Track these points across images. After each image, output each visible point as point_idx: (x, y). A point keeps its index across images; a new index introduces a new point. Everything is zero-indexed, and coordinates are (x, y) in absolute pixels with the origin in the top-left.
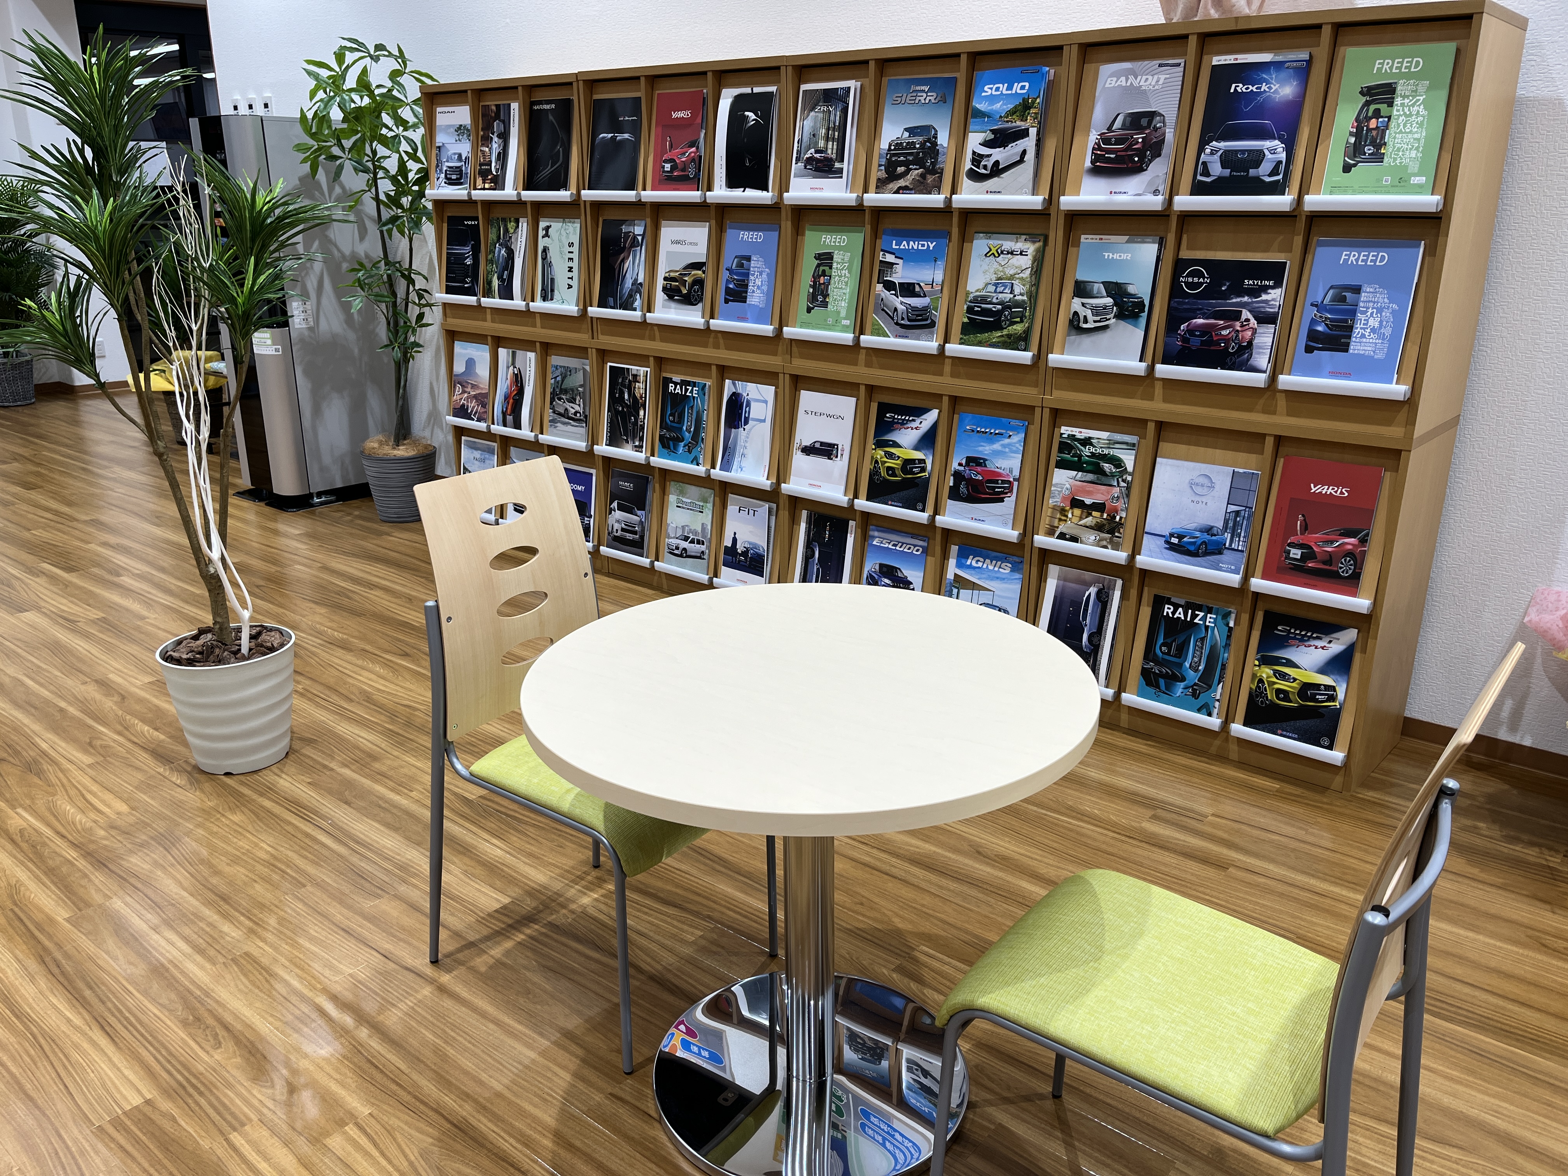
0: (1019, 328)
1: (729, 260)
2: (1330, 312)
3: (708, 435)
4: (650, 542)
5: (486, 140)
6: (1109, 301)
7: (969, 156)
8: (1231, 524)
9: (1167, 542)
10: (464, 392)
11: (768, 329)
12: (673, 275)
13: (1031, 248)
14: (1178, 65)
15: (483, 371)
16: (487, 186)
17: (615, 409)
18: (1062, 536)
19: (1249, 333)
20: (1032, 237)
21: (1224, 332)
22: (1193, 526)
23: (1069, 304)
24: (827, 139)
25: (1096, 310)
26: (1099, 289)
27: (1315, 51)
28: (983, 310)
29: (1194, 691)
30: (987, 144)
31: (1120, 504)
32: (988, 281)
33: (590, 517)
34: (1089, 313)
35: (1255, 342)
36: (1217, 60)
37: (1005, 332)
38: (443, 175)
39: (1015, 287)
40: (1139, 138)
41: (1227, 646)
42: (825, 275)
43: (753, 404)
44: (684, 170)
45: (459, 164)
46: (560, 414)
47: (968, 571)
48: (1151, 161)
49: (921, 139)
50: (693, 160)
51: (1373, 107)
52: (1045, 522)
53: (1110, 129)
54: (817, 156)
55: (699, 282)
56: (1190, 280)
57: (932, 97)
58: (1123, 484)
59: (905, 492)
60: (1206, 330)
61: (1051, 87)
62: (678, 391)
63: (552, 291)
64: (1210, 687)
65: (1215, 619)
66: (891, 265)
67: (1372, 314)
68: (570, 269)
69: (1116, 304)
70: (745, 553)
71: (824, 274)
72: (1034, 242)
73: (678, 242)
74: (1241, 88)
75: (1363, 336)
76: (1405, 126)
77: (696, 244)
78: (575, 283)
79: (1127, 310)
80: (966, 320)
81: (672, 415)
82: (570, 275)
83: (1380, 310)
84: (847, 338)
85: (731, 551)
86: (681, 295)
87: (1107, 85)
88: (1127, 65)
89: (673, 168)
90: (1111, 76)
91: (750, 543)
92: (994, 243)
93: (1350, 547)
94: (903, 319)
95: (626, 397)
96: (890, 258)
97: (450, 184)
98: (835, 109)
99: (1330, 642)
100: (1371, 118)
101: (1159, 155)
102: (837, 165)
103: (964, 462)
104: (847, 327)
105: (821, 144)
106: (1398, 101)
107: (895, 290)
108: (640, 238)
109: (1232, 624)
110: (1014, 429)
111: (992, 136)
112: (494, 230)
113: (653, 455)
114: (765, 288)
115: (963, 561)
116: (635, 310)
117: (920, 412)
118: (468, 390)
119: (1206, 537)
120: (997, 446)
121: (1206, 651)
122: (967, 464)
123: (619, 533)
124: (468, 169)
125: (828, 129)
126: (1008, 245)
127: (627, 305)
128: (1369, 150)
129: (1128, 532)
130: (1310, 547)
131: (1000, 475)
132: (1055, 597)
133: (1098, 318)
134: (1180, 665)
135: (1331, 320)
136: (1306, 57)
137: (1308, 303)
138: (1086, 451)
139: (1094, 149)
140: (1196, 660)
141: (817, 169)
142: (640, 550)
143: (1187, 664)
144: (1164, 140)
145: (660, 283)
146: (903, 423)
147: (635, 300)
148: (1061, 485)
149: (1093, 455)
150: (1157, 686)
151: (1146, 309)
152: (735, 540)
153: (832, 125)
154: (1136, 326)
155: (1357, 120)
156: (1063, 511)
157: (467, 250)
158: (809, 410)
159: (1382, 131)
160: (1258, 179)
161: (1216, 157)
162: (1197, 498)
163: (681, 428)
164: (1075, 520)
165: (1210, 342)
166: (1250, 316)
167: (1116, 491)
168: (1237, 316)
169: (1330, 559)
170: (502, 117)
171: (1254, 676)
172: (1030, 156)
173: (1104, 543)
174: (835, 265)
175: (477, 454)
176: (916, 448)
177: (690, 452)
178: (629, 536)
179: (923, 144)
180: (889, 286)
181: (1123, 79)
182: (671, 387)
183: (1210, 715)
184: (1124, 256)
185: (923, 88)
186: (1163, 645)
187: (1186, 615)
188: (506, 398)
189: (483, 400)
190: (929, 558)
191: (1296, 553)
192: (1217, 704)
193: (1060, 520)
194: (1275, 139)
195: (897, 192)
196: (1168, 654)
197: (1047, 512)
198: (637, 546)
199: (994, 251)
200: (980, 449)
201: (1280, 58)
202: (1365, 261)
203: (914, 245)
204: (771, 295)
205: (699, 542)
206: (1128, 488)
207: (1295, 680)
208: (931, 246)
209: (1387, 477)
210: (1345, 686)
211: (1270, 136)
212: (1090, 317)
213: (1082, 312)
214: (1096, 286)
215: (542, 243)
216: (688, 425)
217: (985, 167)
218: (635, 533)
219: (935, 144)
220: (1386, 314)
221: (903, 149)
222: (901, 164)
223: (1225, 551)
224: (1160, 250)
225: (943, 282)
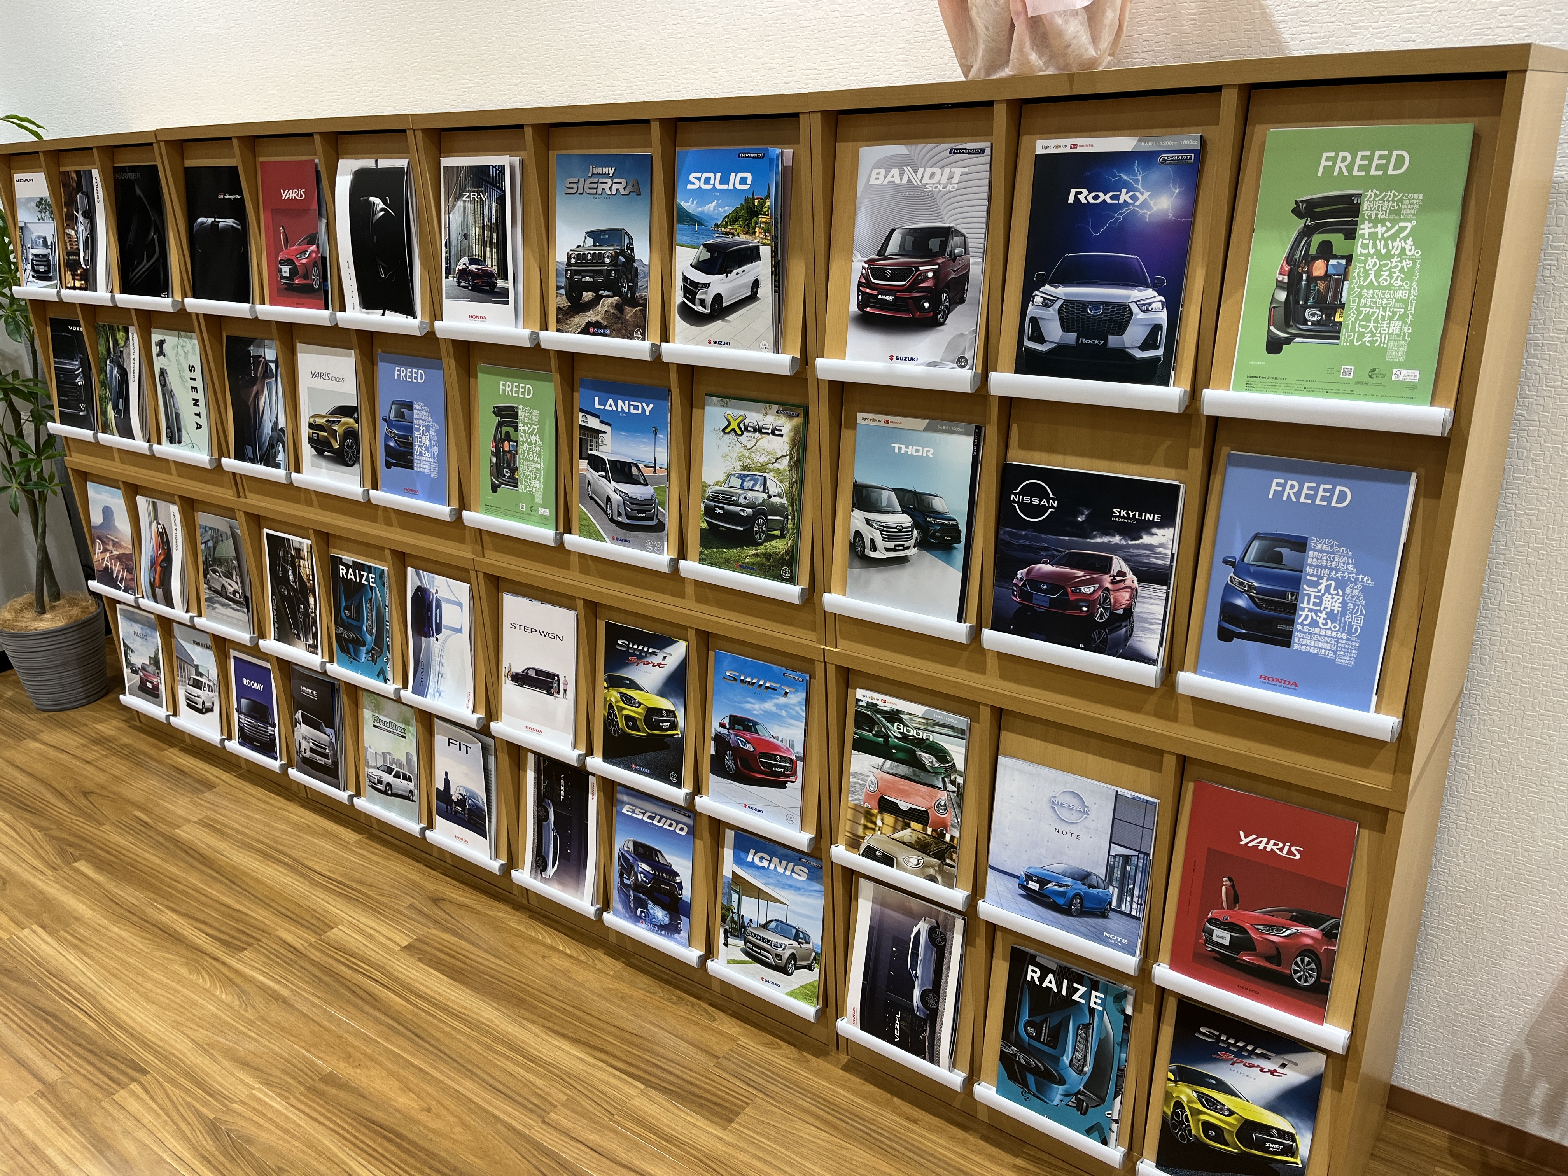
0: (779, 546)
1: (385, 408)
2: (1255, 576)
3: (394, 639)
4: (346, 768)
5: (70, 220)
6: (905, 520)
7: (679, 283)
8: (1117, 874)
9: (1023, 887)
10: (105, 550)
11: (442, 511)
12: (319, 421)
13: (787, 426)
14: (982, 152)
15: (123, 525)
16: (77, 284)
17: (280, 592)
18: (870, 853)
19: (1126, 595)
20: (787, 409)
21: (1087, 590)
22: (1059, 867)
23: (848, 520)
24: (483, 244)
25: (888, 532)
26: (889, 499)
27: (1211, 133)
28: (728, 513)
29: (1079, 1102)
30: (700, 266)
31: (950, 816)
32: (730, 470)
33: (274, 726)
34: (877, 536)
35: (1138, 609)
36: (1046, 146)
37: (761, 550)
38: (29, 266)
39: (770, 483)
40: (929, 270)
41: (1124, 1042)
42: (510, 440)
43: (444, 606)
44: (306, 276)
45: (45, 252)
46: (216, 591)
47: (750, 871)
48: (949, 310)
49: (611, 250)
50: (315, 264)
51: (1317, 239)
52: (844, 828)
53: (881, 252)
54: (473, 267)
55: (351, 434)
56: (1027, 499)
57: (619, 185)
58: (951, 787)
59: (654, 754)
60: (1057, 583)
61: (788, 177)
62: (351, 576)
63: (179, 430)
64: (1102, 1100)
65: (1104, 1001)
66: (596, 432)
67: (1328, 588)
68: (196, 403)
69: (916, 525)
70: (462, 802)
71: (508, 438)
72: (790, 417)
73: (319, 375)
74: (1085, 196)
75: (1314, 624)
76: (1378, 275)
77: (342, 380)
78: (203, 421)
79: (933, 536)
80: (705, 526)
81: (346, 608)
82: (197, 410)
83: (1341, 584)
84: (546, 534)
85: (444, 795)
86: (332, 451)
87: (872, 181)
88: (899, 149)
89: (294, 272)
90: (878, 165)
91: (467, 790)
92: (735, 412)
93: (1308, 941)
94: (619, 514)
95: (291, 577)
96: (593, 423)
97: (39, 278)
98: (489, 197)
99: (1283, 1066)
100: (1315, 258)
101: (962, 301)
102: (500, 284)
103: (727, 722)
104: (546, 518)
105: (476, 250)
106: (1364, 229)
107: (605, 470)
108: (273, 365)
109: (1129, 1011)
110: (791, 683)
111: (708, 256)
112: (102, 341)
113: (331, 661)
114: (435, 449)
115: (742, 855)
116: (278, 466)
117: (662, 642)
118: (110, 547)
119: (1081, 888)
120: (769, 706)
121: (1093, 1046)
122: (732, 726)
123: (308, 754)
124: (56, 260)
125: (483, 228)
126: (754, 418)
127: (269, 460)
128: (1313, 315)
129: (965, 858)
130: (1243, 931)
131: (777, 748)
132: (871, 928)
133: (891, 545)
134: (1057, 1060)
135: (1259, 591)
136: (1195, 144)
137: (1218, 560)
138: (895, 730)
139: (860, 284)
140: (1079, 1055)
141: (475, 288)
142: (334, 780)
143: (1066, 1060)
144: (966, 277)
145: (305, 433)
146: (641, 656)
147: (277, 453)
148: (864, 777)
149: (905, 738)
150: (1024, 1084)
151: (963, 538)
152: (447, 783)
153: (487, 222)
154: (949, 562)
155: (1289, 260)
156: (868, 815)
157: (75, 365)
158: (517, 622)
159: (1337, 281)
160: (1122, 353)
161: (1052, 312)
162: (1063, 827)
163: (361, 628)
164: (888, 830)
165: (1064, 603)
166: (1125, 568)
167: (942, 796)
168: (1105, 566)
169: (1276, 954)
170: (85, 190)
171: (1168, 1095)
172: (766, 290)
173: (931, 871)
174: (521, 427)
175: (137, 628)
176: (662, 693)
177: (374, 661)
178: (320, 760)
179: (614, 258)
180: (597, 463)
181: (895, 172)
182: (342, 571)
183: (1105, 1142)
184: (923, 452)
185: (606, 170)
186: (1028, 1024)
187: (1059, 986)
188: (153, 564)
189: (129, 562)
190: (698, 842)
191: (1222, 936)
192: (1115, 1126)
193: (866, 827)
194: (1146, 285)
195: (585, 331)
196: (1037, 1038)
197: (846, 814)
198: (330, 774)
199: (734, 425)
200: (748, 706)
201: (1148, 146)
202: (1313, 498)
203: (624, 406)
204: (444, 459)
205: (405, 778)
206: (960, 794)
207: (1231, 1113)
208: (648, 410)
209: (1365, 838)
210: (1309, 1137)
211: (1139, 282)
212: (880, 543)
213: (869, 533)
214: (885, 495)
215: (159, 363)
216: (367, 624)
217: (703, 303)
218: (326, 756)
219: (631, 259)
220: (1354, 591)
221: (587, 264)
222: (588, 287)
223: (1111, 914)
224: (977, 446)
225: (669, 465)
